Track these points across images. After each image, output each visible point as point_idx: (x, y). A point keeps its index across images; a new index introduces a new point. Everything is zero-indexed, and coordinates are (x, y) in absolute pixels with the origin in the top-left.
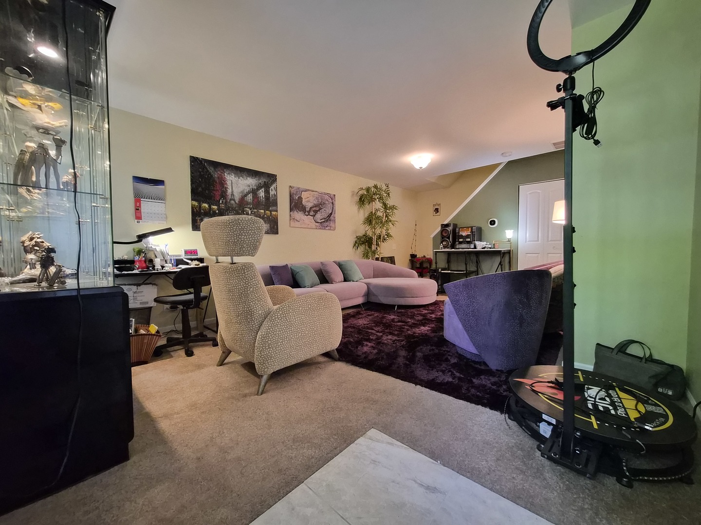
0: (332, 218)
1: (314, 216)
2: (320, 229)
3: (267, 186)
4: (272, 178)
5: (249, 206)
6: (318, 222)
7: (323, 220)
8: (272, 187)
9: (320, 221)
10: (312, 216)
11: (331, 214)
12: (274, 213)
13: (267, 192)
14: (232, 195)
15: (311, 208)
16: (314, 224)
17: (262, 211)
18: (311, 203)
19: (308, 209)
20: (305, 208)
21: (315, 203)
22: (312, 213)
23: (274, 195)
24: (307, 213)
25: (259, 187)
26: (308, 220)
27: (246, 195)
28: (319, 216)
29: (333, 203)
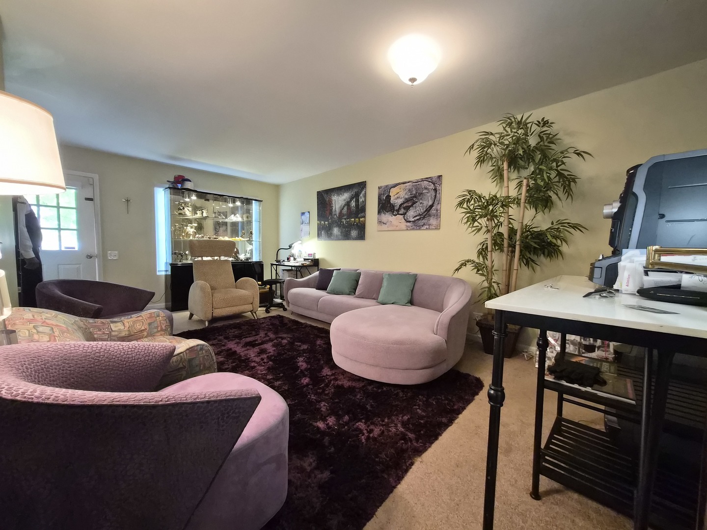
0: (433, 211)
1: (404, 214)
2: (413, 229)
3: (357, 196)
4: (362, 185)
5: (344, 217)
6: (410, 222)
7: (418, 218)
8: (361, 195)
9: (413, 220)
10: (401, 214)
11: (431, 206)
12: (361, 219)
13: (357, 201)
14: (335, 211)
15: (401, 205)
16: (404, 224)
17: (353, 219)
18: (401, 198)
19: (396, 208)
20: (394, 206)
21: (407, 197)
22: (402, 211)
23: (363, 202)
24: (395, 213)
25: (351, 199)
26: (396, 220)
27: (343, 209)
28: (411, 213)
29: (435, 190)
